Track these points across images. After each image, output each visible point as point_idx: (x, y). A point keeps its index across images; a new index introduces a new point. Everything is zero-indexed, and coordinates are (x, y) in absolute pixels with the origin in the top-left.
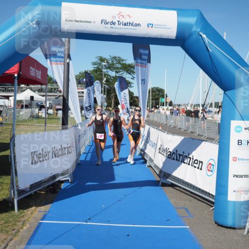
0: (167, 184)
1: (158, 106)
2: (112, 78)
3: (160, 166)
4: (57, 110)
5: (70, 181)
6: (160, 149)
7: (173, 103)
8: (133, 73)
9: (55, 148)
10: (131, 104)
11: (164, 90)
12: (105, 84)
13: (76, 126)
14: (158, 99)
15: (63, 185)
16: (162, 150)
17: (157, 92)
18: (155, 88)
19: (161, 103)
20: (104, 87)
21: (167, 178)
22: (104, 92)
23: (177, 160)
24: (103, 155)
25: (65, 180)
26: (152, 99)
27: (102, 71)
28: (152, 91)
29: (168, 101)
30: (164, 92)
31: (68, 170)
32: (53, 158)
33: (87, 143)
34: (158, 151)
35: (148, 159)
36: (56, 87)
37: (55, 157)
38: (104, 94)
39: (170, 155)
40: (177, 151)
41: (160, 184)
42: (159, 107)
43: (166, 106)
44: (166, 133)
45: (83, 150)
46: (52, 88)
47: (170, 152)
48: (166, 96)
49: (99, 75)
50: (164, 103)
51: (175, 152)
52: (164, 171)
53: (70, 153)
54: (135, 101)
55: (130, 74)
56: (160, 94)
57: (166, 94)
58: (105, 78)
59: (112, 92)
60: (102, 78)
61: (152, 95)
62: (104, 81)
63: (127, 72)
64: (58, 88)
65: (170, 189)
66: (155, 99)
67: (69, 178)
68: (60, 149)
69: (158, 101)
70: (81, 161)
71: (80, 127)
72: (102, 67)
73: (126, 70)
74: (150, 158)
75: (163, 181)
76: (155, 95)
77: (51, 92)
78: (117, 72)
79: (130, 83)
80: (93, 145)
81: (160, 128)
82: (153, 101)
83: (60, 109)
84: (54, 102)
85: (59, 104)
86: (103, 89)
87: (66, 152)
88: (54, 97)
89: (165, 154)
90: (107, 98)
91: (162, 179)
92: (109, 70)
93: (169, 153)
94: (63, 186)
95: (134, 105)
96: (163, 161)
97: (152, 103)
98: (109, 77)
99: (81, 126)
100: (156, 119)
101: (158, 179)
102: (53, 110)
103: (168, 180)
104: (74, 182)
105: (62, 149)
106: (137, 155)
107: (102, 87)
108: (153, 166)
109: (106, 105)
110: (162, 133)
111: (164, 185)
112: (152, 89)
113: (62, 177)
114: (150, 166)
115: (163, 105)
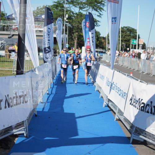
0: (139, 141)
1: (128, 49)
2: (75, 15)
3: (132, 119)
4: (10, 51)
5: (25, 135)
6: (131, 100)
7: (146, 45)
8: (101, 9)
9: (8, 95)
10: (97, 46)
11: (136, 30)
12: (67, 22)
13: (33, 71)
14: (129, 41)
15: (16, 139)
16: (134, 101)
17: (128, 33)
18: (126, 27)
19: (132, 45)
20: (66, 25)
21: (140, 134)
22: (66, 31)
23: (151, 113)
24: (64, 106)
25: (20, 134)
26: (122, 41)
27: (63, 7)
28: (121, 31)
29: (141, 43)
30: (136, 32)
31: (23, 122)
32: (6, 107)
33: (46, 91)
34: (128, 102)
35: (116, 112)
36: (9, 24)
37: (9, 107)
38: (66, 34)
39: (143, 107)
40: (151, 102)
41: (131, 141)
42: (130, 50)
43: (138, 49)
44: (139, 80)
45: (40, 100)
46: (4, 26)
47: (143, 103)
48: (139, 38)
49: (60, 10)
50: (135, 46)
51: (150, 104)
52: (136, 125)
53: (26, 102)
54: (101, 43)
55: (96, 10)
56: (132, 35)
57: (139, 35)
58: (67, 15)
59: (74, 31)
60: (63, 15)
61: (122, 36)
62: (65, 19)
63: (93, 8)
64: (12, 26)
65: (143, 147)
66: (125, 41)
67: (24, 132)
68: (14, 98)
69: (128, 43)
70: (38, 112)
71: (37, 72)
72: (64, 2)
73: (92, 6)
74: (119, 110)
75: (135, 138)
76: (125, 35)
77: (4, 30)
78: (81, 8)
79: (96, 21)
80: (51, 93)
81: (131, 75)
82: (123, 43)
83: (14, 51)
84: (7, 42)
85: (13, 45)
86: (64, 28)
87: (22, 101)
88: (7, 37)
89: (137, 105)
90: (69, 39)
91: (133, 135)
92: (71, 5)
93: (143, 105)
94: (17, 141)
95: (100, 48)
96: (135, 114)
97: (122, 45)
98: (72, 14)
99: (39, 70)
100: (126, 64)
101: (128, 135)
102: (6, 52)
103: (141, 137)
104: (30, 136)
105: (17, 97)
106: (104, 106)
107: (63, 25)
108: (122, 119)
109: (67, 47)
110: (134, 80)
111: (136, 142)
112: (122, 28)
113: (16, 130)
114: (120, 120)
115: (135, 48)
